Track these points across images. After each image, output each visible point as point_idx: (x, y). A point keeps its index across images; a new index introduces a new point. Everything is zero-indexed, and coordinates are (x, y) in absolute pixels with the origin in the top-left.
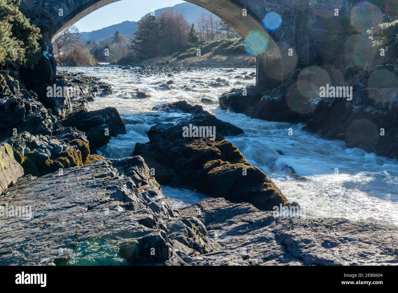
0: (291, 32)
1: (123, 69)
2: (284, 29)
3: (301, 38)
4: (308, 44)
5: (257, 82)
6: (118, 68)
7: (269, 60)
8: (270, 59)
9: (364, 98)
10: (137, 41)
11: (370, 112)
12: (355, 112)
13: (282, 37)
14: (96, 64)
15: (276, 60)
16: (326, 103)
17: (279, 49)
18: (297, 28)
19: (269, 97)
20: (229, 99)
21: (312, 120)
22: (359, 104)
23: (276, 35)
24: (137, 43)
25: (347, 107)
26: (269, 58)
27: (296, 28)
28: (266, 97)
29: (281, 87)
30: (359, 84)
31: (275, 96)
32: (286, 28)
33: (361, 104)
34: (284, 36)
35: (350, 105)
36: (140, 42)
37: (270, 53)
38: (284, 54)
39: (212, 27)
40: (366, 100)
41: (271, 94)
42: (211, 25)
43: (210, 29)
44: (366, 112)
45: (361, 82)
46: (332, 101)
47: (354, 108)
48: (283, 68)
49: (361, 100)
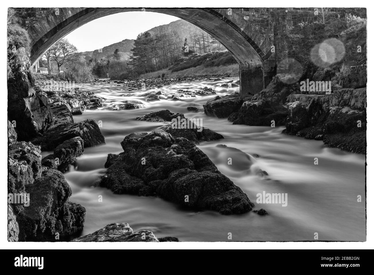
0: (270, 39)
1: (118, 83)
2: (263, 36)
3: (279, 44)
4: (287, 49)
5: (241, 89)
6: (114, 82)
7: (250, 67)
8: (252, 66)
9: (340, 99)
10: (135, 57)
11: (347, 112)
12: (331, 113)
13: (261, 44)
14: (95, 79)
15: (257, 67)
16: (304, 106)
17: (259, 56)
18: (276, 35)
19: (250, 102)
20: (213, 107)
21: (291, 123)
22: (335, 105)
23: (256, 43)
24: (135, 59)
25: (325, 108)
26: (250, 65)
27: (274, 35)
28: (247, 102)
29: (263, 92)
30: (336, 86)
31: (256, 102)
32: (264, 35)
33: (338, 105)
34: (263, 43)
35: (327, 106)
36: (137, 58)
37: (251, 61)
38: (264, 61)
39: (204, 41)
40: (342, 101)
41: (253, 100)
42: (202, 39)
43: (202, 42)
44: (342, 113)
45: (338, 83)
46: (309, 103)
47: (331, 109)
48: (264, 74)
49: (337, 101)
